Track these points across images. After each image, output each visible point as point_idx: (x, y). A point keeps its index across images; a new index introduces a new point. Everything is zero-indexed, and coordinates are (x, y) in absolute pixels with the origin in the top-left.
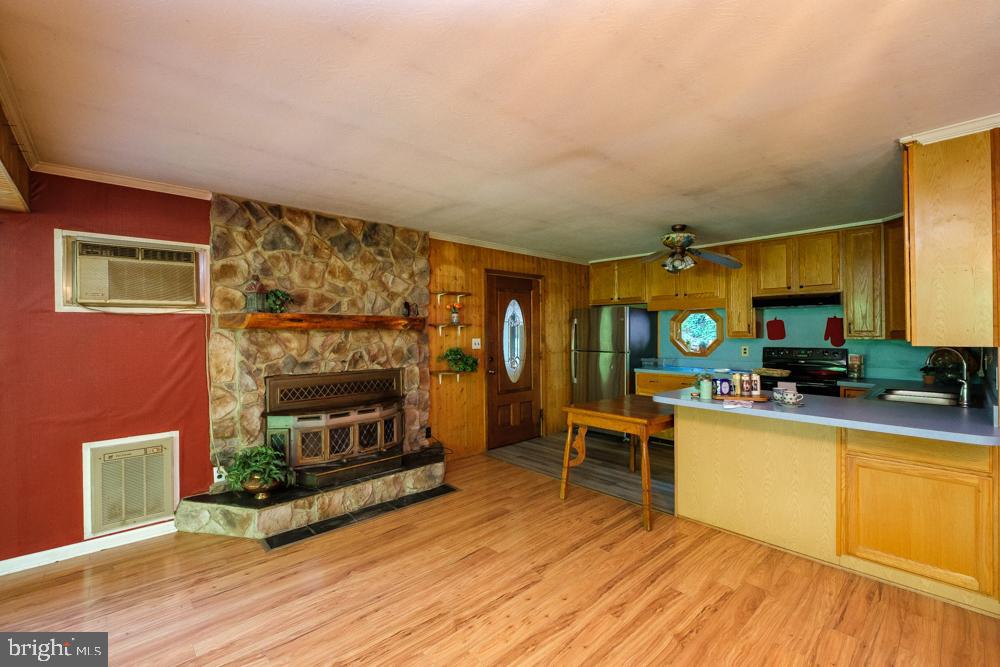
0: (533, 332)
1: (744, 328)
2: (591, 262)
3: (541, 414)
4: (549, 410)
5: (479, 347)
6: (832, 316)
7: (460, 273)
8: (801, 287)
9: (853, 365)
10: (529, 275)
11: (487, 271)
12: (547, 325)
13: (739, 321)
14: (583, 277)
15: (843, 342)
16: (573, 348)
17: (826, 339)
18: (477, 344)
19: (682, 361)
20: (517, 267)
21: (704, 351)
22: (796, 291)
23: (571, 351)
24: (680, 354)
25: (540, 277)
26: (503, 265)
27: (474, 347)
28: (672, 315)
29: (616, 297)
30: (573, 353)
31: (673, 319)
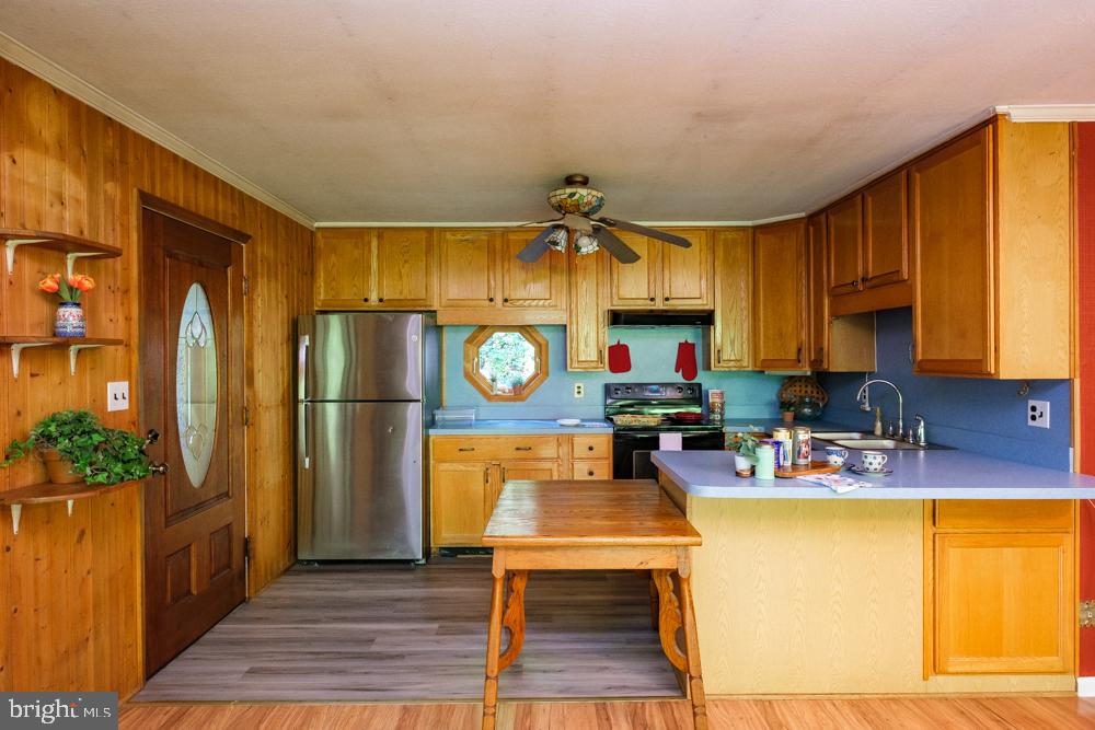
0: (232, 362)
1: (594, 357)
2: (316, 225)
3: (247, 544)
4: (260, 534)
5: (124, 405)
6: (683, 341)
7: (74, 186)
8: (667, 299)
9: (713, 403)
10: (225, 228)
11: (145, 198)
12: (256, 347)
13: (586, 346)
14: (306, 251)
15: (694, 375)
16: (302, 395)
17: (677, 371)
18: (118, 396)
19: (487, 410)
20: (205, 203)
21: (519, 391)
22: (659, 305)
23: (296, 401)
24: (480, 397)
25: (245, 238)
26: (175, 191)
27: (112, 406)
28: (466, 334)
29: (374, 297)
30: (302, 408)
31: (469, 341)
